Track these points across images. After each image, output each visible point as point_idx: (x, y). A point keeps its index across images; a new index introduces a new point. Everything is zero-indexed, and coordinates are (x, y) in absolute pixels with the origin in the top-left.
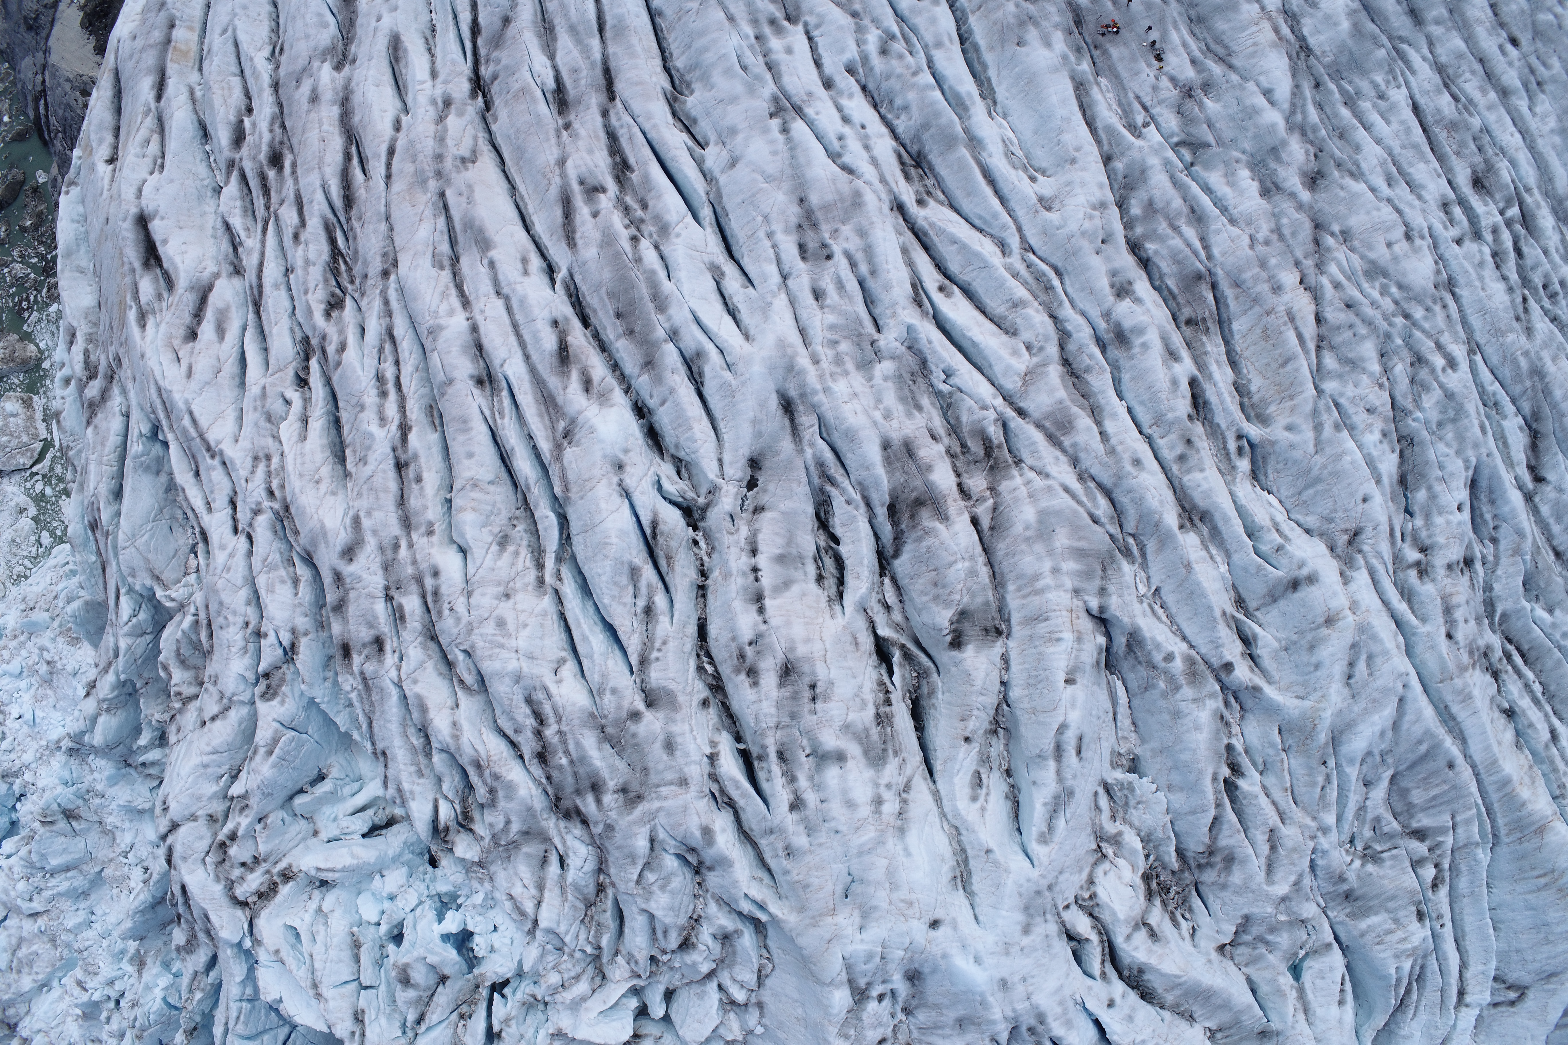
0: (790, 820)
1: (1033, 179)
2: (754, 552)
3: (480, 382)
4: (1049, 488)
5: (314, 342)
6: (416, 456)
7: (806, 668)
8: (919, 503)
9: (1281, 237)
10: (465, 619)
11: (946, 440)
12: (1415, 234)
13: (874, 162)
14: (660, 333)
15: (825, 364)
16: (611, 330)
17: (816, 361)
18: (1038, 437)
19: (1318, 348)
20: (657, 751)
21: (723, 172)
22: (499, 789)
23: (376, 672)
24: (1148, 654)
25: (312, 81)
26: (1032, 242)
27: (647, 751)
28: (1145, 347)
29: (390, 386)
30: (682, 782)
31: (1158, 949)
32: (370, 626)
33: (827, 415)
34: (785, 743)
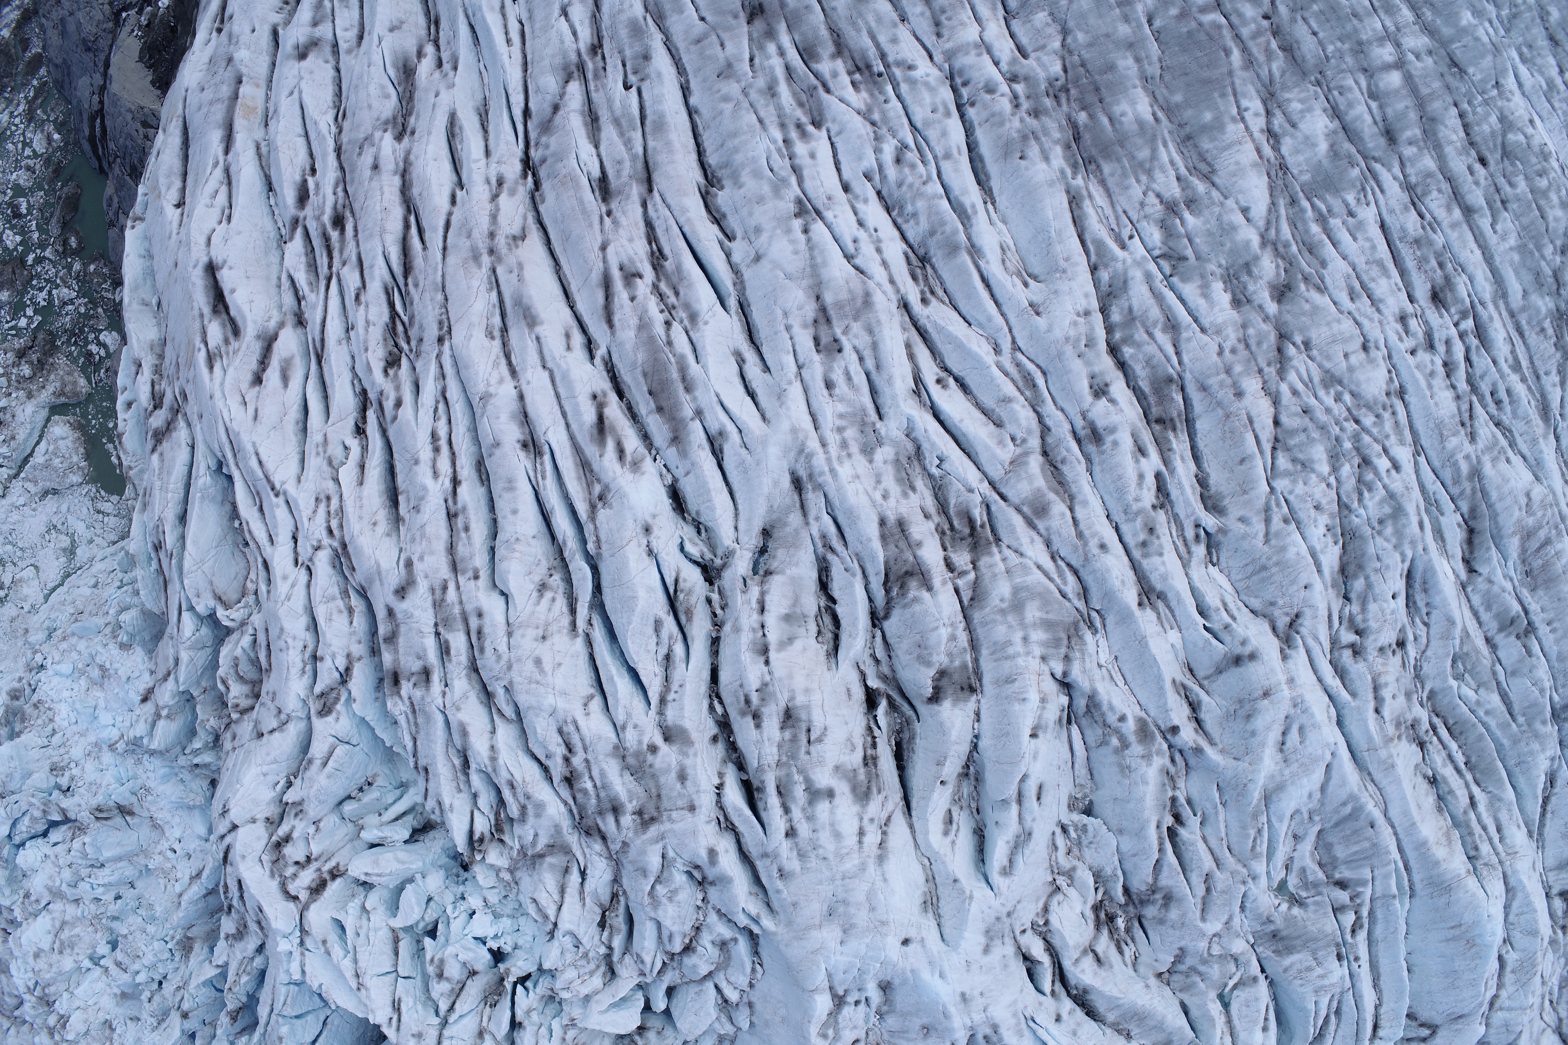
0: (785, 846)
1: (1026, 285)
2: (762, 610)
3: (525, 445)
4: (1024, 567)
5: (372, 395)
6: (464, 509)
7: (803, 716)
8: (909, 574)
9: (1247, 346)
10: (505, 657)
11: (936, 519)
12: (1371, 345)
13: (884, 263)
14: (688, 412)
15: (832, 448)
16: (644, 406)
17: (824, 445)
18: (1018, 520)
19: (1274, 448)
20: (670, 780)
21: (748, 266)
22: (529, 807)
23: (423, 698)
24: (1103, 715)
25: (374, 150)
26: (1021, 343)
27: (662, 780)
28: (1115, 443)
29: (443, 443)
30: (692, 808)
31: (1102, 973)
32: (419, 658)
33: (832, 495)
34: (784, 780)
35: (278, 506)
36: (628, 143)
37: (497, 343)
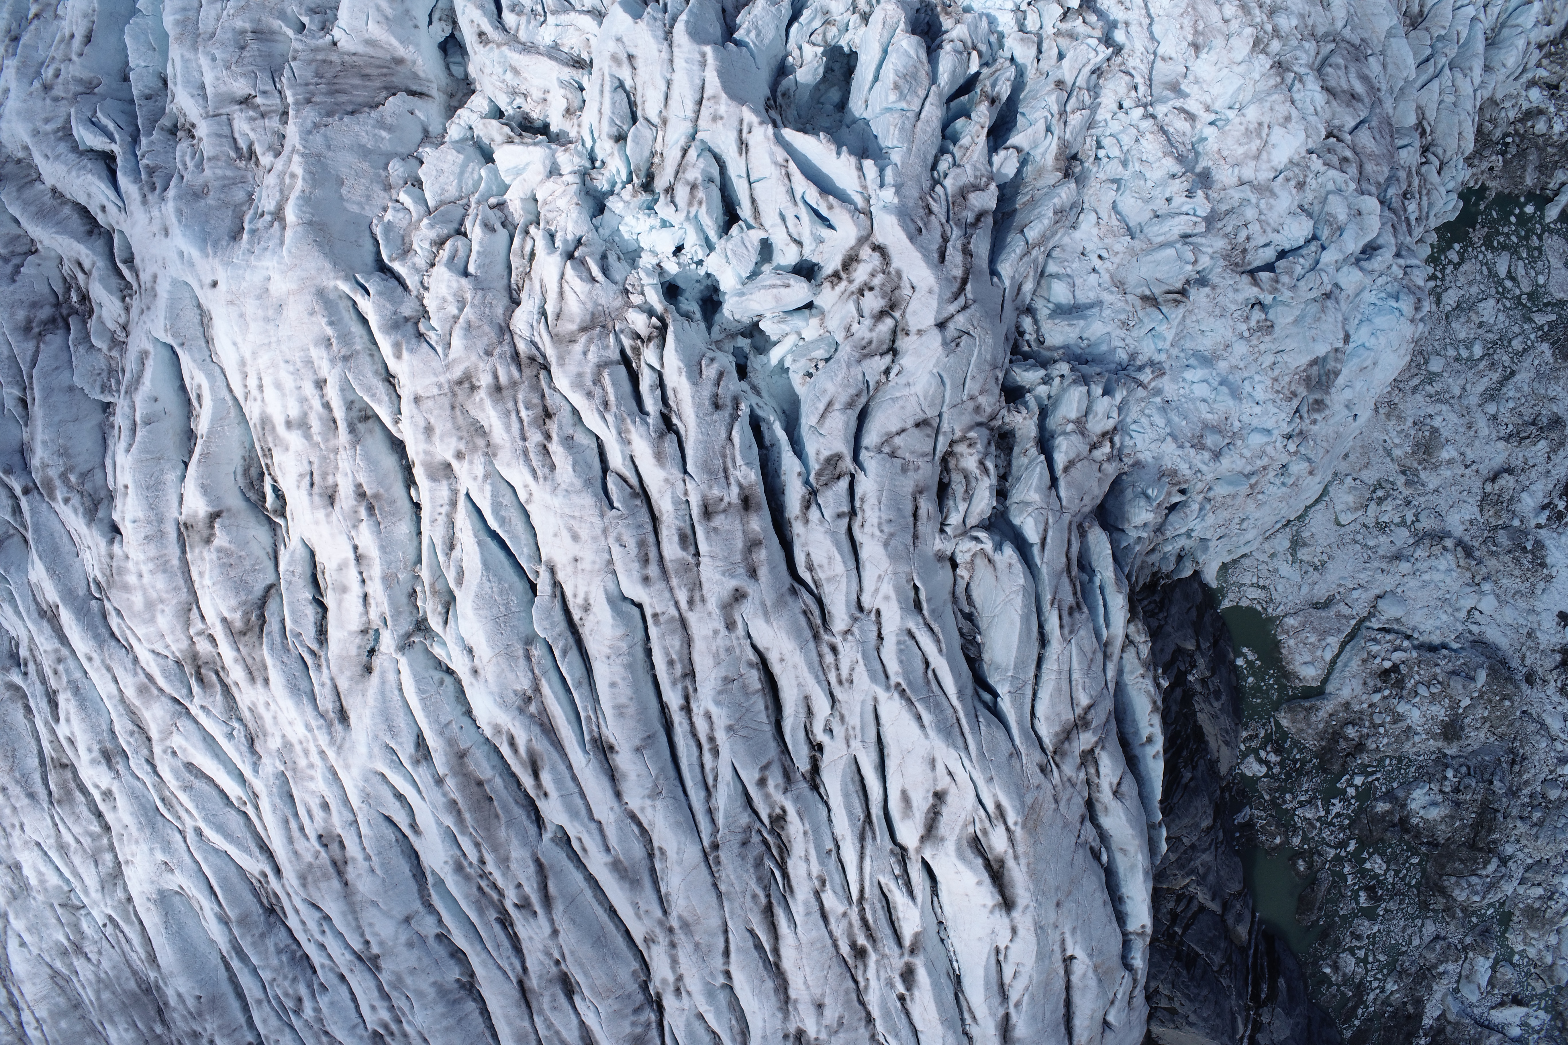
0: (325, 370)
2: (366, 596)
3: (611, 748)
4: (150, 641)
5: (802, 786)
6: (674, 683)
7: (317, 499)
8: (243, 633)
10: (611, 540)
13: (297, 911)
14: (451, 783)
15: (313, 751)
17: (322, 753)
18: (162, 682)
20: (442, 425)
21: (417, 912)
22: (589, 383)
23: (710, 487)
24: (83, 504)
25: (824, 1023)
26: (178, 837)
27: (449, 425)
28: (90, 750)
29: (706, 746)
30: (417, 400)
31: (76, 255)
32: (715, 530)
33: (309, 709)
34: (331, 435)
35: (896, 673)
36: (550, 1026)
37: (656, 844)
